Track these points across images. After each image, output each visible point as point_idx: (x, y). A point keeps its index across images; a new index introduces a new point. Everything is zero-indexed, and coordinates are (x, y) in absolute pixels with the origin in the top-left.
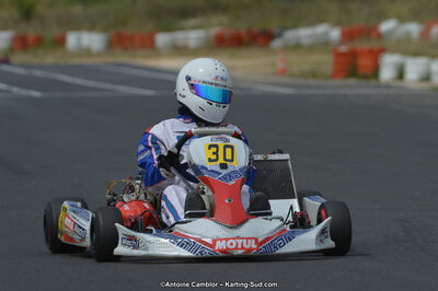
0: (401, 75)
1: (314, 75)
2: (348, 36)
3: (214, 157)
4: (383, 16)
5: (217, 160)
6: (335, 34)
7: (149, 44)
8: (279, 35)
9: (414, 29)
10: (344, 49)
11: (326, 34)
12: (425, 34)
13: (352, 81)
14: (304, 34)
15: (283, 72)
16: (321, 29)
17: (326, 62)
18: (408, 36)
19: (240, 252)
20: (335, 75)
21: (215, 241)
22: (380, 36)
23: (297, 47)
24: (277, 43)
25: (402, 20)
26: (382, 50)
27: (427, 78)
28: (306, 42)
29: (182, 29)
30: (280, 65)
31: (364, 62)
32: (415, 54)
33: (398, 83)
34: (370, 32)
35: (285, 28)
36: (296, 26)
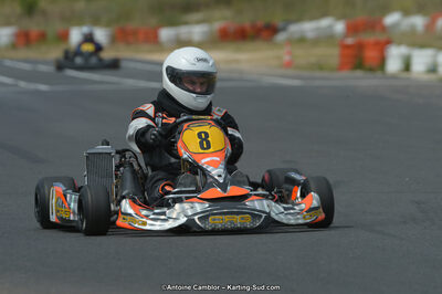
0: (407, 67)
1: (320, 67)
2: (353, 29)
4: (387, 10)
6: (340, 27)
7: (152, 38)
8: (284, 29)
9: (418, 21)
10: (350, 41)
11: (330, 27)
12: (430, 27)
13: (359, 73)
14: (308, 27)
15: (289, 65)
16: (325, 22)
17: (333, 54)
18: (413, 29)
20: (341, 67)
22: (384, 29)
23: (302, 40)
24: (281, 37)
25: (407, 13)
26: (389, 42)
27: (433, 69)
28: (310, 35)
29: (186, 23)
30: (287, 58)
31: (370, 54)
32: (422, 46)
33: (405, 75)
34: (374, 25)
35: (289, 22)
36: (299, 19)
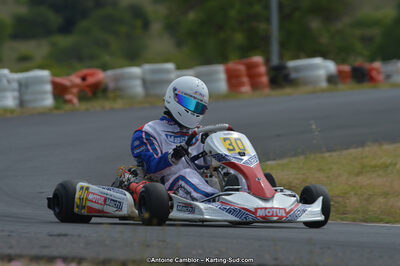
3: (231, 148)
5: (234, 149)
19: (275, 218)
21: (256, 209)
